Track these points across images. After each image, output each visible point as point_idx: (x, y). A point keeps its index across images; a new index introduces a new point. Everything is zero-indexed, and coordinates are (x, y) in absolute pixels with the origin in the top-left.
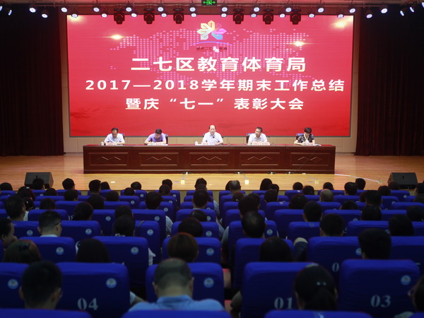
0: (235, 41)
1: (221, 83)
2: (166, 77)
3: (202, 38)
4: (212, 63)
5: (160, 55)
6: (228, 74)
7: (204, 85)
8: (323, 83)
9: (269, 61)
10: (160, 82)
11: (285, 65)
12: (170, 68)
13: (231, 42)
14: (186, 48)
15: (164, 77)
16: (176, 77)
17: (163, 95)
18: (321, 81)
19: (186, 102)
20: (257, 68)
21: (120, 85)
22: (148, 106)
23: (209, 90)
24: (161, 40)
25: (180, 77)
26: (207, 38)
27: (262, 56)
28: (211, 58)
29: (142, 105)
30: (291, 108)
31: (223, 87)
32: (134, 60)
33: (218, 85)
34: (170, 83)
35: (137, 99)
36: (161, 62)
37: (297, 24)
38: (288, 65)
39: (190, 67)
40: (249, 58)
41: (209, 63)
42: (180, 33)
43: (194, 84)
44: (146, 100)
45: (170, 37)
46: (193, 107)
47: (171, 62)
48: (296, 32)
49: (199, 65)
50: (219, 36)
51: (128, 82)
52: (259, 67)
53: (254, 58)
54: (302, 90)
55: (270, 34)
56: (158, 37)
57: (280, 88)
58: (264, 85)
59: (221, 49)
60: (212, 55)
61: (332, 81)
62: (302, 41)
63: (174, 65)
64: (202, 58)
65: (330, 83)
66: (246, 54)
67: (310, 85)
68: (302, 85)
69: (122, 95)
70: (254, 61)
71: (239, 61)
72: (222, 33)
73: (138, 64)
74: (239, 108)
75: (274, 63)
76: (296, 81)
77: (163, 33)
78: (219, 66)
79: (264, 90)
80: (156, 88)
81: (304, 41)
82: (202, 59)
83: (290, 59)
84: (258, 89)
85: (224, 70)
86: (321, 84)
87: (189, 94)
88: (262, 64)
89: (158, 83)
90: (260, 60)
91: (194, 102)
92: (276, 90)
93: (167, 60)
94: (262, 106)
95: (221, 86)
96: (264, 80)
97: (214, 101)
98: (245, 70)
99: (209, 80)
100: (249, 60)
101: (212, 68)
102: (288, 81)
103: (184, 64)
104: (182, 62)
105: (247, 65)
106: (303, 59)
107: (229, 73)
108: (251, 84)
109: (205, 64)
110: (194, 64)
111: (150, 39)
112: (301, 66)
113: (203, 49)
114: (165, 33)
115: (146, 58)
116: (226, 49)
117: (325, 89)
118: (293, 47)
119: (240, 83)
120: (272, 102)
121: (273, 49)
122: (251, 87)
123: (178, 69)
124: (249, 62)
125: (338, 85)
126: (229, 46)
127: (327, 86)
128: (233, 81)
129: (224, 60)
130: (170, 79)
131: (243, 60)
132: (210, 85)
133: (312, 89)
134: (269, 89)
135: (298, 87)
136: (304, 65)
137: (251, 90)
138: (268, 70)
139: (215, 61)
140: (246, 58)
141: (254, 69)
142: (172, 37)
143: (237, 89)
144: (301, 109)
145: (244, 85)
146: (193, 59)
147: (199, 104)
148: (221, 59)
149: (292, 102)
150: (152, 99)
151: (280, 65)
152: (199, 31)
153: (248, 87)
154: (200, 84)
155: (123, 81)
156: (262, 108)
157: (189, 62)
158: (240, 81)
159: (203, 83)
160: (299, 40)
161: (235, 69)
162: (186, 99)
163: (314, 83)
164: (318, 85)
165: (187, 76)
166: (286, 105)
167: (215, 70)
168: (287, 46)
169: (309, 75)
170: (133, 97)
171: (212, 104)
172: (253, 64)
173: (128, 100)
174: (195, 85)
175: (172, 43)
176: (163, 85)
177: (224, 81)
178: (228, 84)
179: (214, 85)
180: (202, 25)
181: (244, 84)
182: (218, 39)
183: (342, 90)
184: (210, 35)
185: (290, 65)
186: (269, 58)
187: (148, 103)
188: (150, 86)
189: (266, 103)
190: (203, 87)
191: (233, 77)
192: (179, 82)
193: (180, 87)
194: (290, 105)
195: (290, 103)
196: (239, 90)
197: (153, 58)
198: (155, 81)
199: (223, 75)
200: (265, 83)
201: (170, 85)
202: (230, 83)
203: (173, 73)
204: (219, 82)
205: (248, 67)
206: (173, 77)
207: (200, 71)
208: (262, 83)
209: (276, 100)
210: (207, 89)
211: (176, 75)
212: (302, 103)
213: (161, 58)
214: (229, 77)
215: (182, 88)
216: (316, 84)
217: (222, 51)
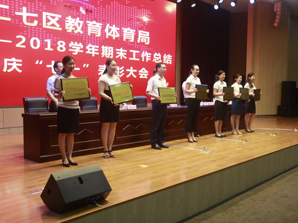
0: (99, 6)
1: (87, 48)
2: (31, 33)
4: (79, 24)
5: (26, 5)
7: (71, 48)
8: (160, 56)
9: (125, 30)
10: (24, 39)
11: (136, 37)
12: (36, 23)
13: (96, 6)
14: (53, 3)
15: (29, 32)
16: (42, 35)
17: (27, 55)
18: (159, 54)
20: (116, 36)
22: (9, 67)
23: (76, 53)
25: (46, 35)
27: (120, 25)
28: (78, 19)
30: (140, 77)
31: (89, 52)
33: (85, 49)
34: (35, 41)
36: (24, 13)
38: (138, 37)
39: (58, 25)
40: (110, 25)
41: (76, 25)
44: (6, 60)
47: (36, 15)
48: (143, 8)
49: (67, 25)
52: (118, 35)
53: (114, 26)
54: (147, 61)
55: (126, 5)
57: (133, 58)
59: (87, 10)
60: (79, 16)
61: (165, 55)
62: (147, 17)
63: (40, 19)
64: (70, 17)
65: (164, 57)
66: (108, 21)
67: (152, 57)
68: (147, 57)
70: (114, 29)
71: (102, 26)
75: (129, 34)
76: (144, 52)
78: (86, 28)
79: (121, 58)
80: (18, 45)
81: (149, 18)
82: (69, 18)
83: (140, 32)
84: (117, 57)
85: (89, 34)
86: (158, 57)
88: (120, 33)
89: (20, 40)
90: (118, 29)
92: (130, 59)
93: (31, 12)
94: (120, 74)
95: (87, 50)
96: (121, 49)
97: (81, 67)
98: (107, 37)
99: (76, 43)
100: (110, 27)
101: (79, 30)
102: (138, 52)
103: (51, 20)
104: (49, 17)
105: (109, 31)
106: (148, 33)
107: (94, 38)
108: (112, 51)
110: (62, 22)
112: (147, 39)
115: (6, 4)
116: (91, 11)
118: (141, 20)
119: (103, 50)
120: (127, 70)
121: (128, 20)
122: (112, 54)
123: (44, 26)
124: (111, 29)
125: (168, 59)
126: (94, 9)
127: (162, 58)
128: (98, 47)
129: (90, 24)
130: (35, 36)
131: (106, 26)
132: (77, 48)
133: (153, 61)
134: (126, 58)
135: (145, 58)
136: (149, 38)
138: (124, 40)
139: (82, 22)
140: (108, 25)
141: (114, 37)
143: (100, 55)
144: (146, 78)
145: (106, 52)
146: (60, 16)
148: (87, 22)
149: (141, 71)
150: (13, 59)
153: (109, 54)
154: (67, 46)
157: (57, 19)
158: (103, 47)
159: (70, 45)
160: (145, 16)
161: (99, 35)
165: (55, 35)
166: (137, 74)
167: (82, 32)
168: (138, 20)
169: (152, 48)
171: (79, 69)
172: (113, 31)
174: (62, 46)
176: (27, 43)
177: (90, 45)
178: (93, 50)
179: (81, 49)
181: (106, 50)
183: (171, 63)
185: (140, 36)
186: (125, 28)
187: (9, 64)
188: (10, 42)
189: (123, 71)
190: (70, 50)
191: (97, 43)
192: (46, 41)
193: (47, 47)
194: (140, 74)
195: (139, 72)
196: (103, 56)
197: (15, 6)
198: (18, 37)
199: (88, 39)
200: (123, 52)
201: (35, 43)
202: (95, 48)
203: (39, 30)
204: (85, 46)
205: (110, 34)
206: (39, 34)
207: (68, 31)
208: (120, 52)
209: (130, 69)
210: (75, 52)
211: (43, 33)
212: (147, 72)
213: (24, 9)
214: (94, 42)
215: (49, 48)
216: (156, 56)
217: (88, 14)
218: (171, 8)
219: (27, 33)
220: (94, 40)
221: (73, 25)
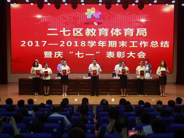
0: (107, 19)
1: (99, 43)
2: (67, 39)
3: (88, 17)
4: (93, 31)
5: (65, 27)
7: (89, 44)
8: (157, 43)
9: (126, 30)
10: (64, 42)
11: (135, 32)
12: (69, 34)
13: (104, 20)
14: (79, 23)
15: (66, 39)
16: (73, 39)
17: (65, 50)
18: (156, 42)
19: (78, 54)
20: (119, 34)
21: (41, 44)
22: (57, 56)
23: (92, 47)
24: (64, 18)
25: (75, 39)
26: (91, 17)
27: (122, 28)
28: (93, 29)
29: (53, 55)
30: (139, 57)
31: (100, 45)
32: (49, 29)
33: (97, 44)
34: (69, 43)
35: (50, 52)
36: (64, 31)
37: (142, 9)
39: (81, 34)
40: (114, 29)
41: (92, 32)
42: (75, 14)
43: (83, 43)
44: (55, 53)
45: (69, 17)
46: (83, 56)
47: (70, 31)
48: (141, 14)
49: (86, 33)
50: (97, 16)
51: (45, 42)
52: (120, 34)
53: (117, 29)
54: (145, 47)
55: (126, 15)
56: (63, 17)
57: (132, 46)
58: (123, 44)
59: (98, 23)
60: (93, 27)
61: (162, 41)
62: (145, 19)
63: (72, 32)
64: (88, 28)
65: (161, 43)
66: (113, 26)
67: (149, 44)
68: (145, 44)
69: (42, 49)
70: (117, 30)
71: (109, 30)
72: (99, 14)
73: (51, 32)
74: (109, 57)
75: (129, 31)
76: (142, 41)
77: (66, 15)
78: (97, 33)
79: (123, 47)
80: (61, 46)
81: (146, 19)
82: (88, 29)
83: (138, 29)
84: (120, 46)
85: (100, 35)
86: (156, 43)
87: (80, 49)
88: (122, 32)
89: (62, 43)
90: (121, 30)
91: (83, 53)
92: (130, 47)
93: (67, 30)
94: (122, 56)
95: (99, 44)
96: (123, 41)
97: (95, 53)
98: (112, 36)
99: (92, 41)
100: (114, 30)
101: (94, 34)
102: (137, 42)
103: (77, 32)
104: (76, 31)
105: (114, 32)
106: (145, 29)
107: (103, 37)
108: (116, 43)
109: (89, 32)
110: (83, 32)
111: (58, 18)
112: (144, 33)
113: (88, 23)
114: (67, 15)
115: (56, 28)
116: (101, 23)
117: (158, 46)
118: (140, 22)
119: (109, 43)
120: (128, 54)
121: (128, 24)
122: (116, 45)
123: (74, 35)
124: (115, 31)
125: (165, 44)
126: (103, 22)
127: (159, 44)
128: (106, 42)
129: (100, 30)
130: (69, 41)
131: (111, 30)
132: (92, 44)
133: (151, 46)
134: (126, 46)
135: (143, 45)
136: (146, 33)
137: (116, 47)
138: (125, 36)
139: (95, 30)
140: (113, 29)
141: (117, 35)
142: (71, 17)
143: (108, 46)
144: (144, 57)
145: (112, 44)
146: (82, 29)
147: (86, 55)
148: (99, 29)
149: (139, 53)
150: (59, 52)
151: (132, 33)
152: (86, 13)
153: (114, 45)
154: (86, 43)
155: (42, 41)
156: (122, 57)
157: (81, 31)
159: (88, 43)
160: (143, 19)
161: (107, 35)
162: (78, 52)
163: (152, 43)
164: (154, 44)
165: (79, 39)
166: (136, 55)
167: (95, 35)
168: (136, 22)
169: (148, 39)
170: (48, 51)
171: (93, 55)
172: (117, 32)
173: (45, 52)
174: (84, 44)
175: (71, 20)
176: (65, 44)
177: (100, 41)
178: (103, 44)
179: (95, 44)
180: (88, 10)
181: (112, 43)
182: (97, 17)
183: (168, 47)
184: (92, 15)
185: (138, 32)
186: (126, 28)
187: (57, 54)
188: (58, 44)
189: (124, 54)
190: (88, 45)
191: (105, 39)
192: (75, 42)
194: (138, 55)
195: (138, 54)
196: (109, 47)
197: (60, 28)
198: (61, 42)
199: (99, 38)
200: (124, 43)
201: (69, 44)
202: (104, 43)
203: (71, 37)
204: (97, 42)
205: (114, 34)
206: (71, 39)
207: (87, 36)
208: (122, 43)
209: (130, 53)
210: (91, 46)
211: (73, 38)
212: (145, 54)
213: (64, 29)
214: (103, 39)
215: (76, 45)
216: (153, 43)
217: (99, 25)
218: (169, 8)
219: (65, 39)
220: (103, 38)
221: (90, 32)
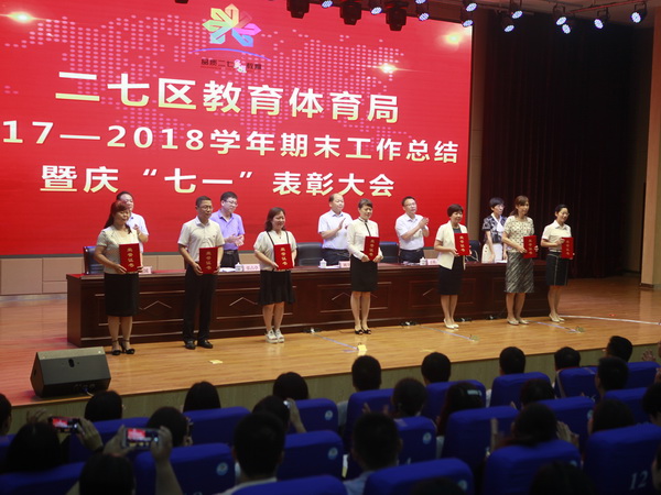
0: (277, 53)
1: (249, 139)
2: (136, 120)
3: (213, 40)
4: (232, 94)
5: (127, 70)
6: (263, 122)
7: (215, 142)
8: (426, 146)
9: (337, 97)
10: (122, 131)
11: (364, 108)
12: (145, 100)
13: (270, 54)
14: (180, 58)
15: (131, 118)
16: (158, 121)
17: (126, 161)
18: (422, 143)
19: (177, 177)
20: (316, 112)
21: (28, 132)
22: (95, 183)
23: (225, 152)
24: (126, 36)
25: (165, 122)
26: (222, 40)
27: (325, 88)
28: (230, 84)
29: (79, 183)
30: (374, 194)
31: (252, 147)
32: (62, 75)
33: (244, 142)
34: (143, 133)
35: (68, 168)
36: (124, 85)
37: (399, 29)
38: (368, 108)
39: (188, 100)
40: (301, 91)
41: (226, 95)
42: (167, 25)
43: (194, 138)
44: (89, 171)
45: (146, 31)
46: (193, 188)
47: (146, 86)
48: (384, 45)
49: (207, 98)
50: (246, 40)
51: (49, 126)
52: (320, 109)
53: (311, 90)
54: (391, 159)
55: (340, 44)
56: (121, 28)
57: (355, 153)
58: (327, 146)
59: (249, 66)
60: (231, 79)
61: (440, 143)
62: (393, 63)
63: (153, 93)
64: (213, 82)
65: (436, 148)
66: (296, 81)
67: (404, 150)
68: (392, 149)
69: (33, 157)
70: (311, 96)
71: (283, 94)
72: (253, 33)
73: (72, 86)
74: (282, 193)
75: (345, 103)
76: (383, 140)
77: (131, 21)
78: (246, 101)
79: (327, 156)
80: (111, 143)
81: (397, 65)
82: (212, 84)
83: (373, 97)
84: (317, 154)
85: (254, 112)
86: (422, 148)
87: (183, 158)
88: (325, 103)
89: (116, 132)
90: (321, 96)
91: (194, 177)
92: (348, 156)
93: (137, 82)
94: (323, 189)
95: (249, 144)
96: (328, 136)
97: (235, 177)
98: (294, 115)
99: (225, 131)
100: (301, 94)
101: (232, 105)
102: (368, 140)
103: (174, 92)
104: (171, 87)
105: (299, 103)
106: (394, 99)
107: (264, 119)
108: (305, 142)
109: (218, 95)
110: (196, 94)
111: (101, 31)
112: (391, 112)
113: (212, 65)
114: (135, 21)
115: (93, 73)
116: (259, 66)
117: (428, 157)
118: (378, 74)
119: (285, 141)
120: (341, 180)
121: (345, 76)
122: (305, 148)
123: (162, 104)
124: (302, 98)
125: (447, 152)
126: (266, 62)
127: (431, 151)
128: (272, 136)
129: (256, 91)
130: (143, 125)
131: (291, 93)
132: (226, 141)
133: (408, 157)
134: (337, 154)
135: (386, 152)
136: (395, 110)
137: (304, 155)
138: (335, 117)
139: (238, 91)
140: (296, 90)
141: (310, 112)
142: (150, 32)
143: (278, 151)
144: (389, 195)
145: (292, 145)
146: (193, 83)
147: (205, 181)
148: (250, 88)
149: (375, 181)
150: (103, 169)
152: (207, 25)
153: (299, 148)
154: (206, 139)
155: (35, 124)
156: (324, 193)
157: (186, 89)
158: (284, 136)
159: (213, 137)
160: (388, 62)
161: (276, 111)
162: (177, 171)
163: (411, 145)
164: (418, 150)
165: (181, 120)
166: (365, 187)
167: (237, 110)
168: (369, 72)
169: (402, 132)
170: (59, 162)
171: (230, 182)
172: (308, 101)
173: (45, 168)
174: (196, 139)
175: (150, 44)
176: (128, 138)
177: (255, 134)
178: (263, 142)
179: (236, 143)
180: (214, 12)
181: (292, 141)
182: (244, 44)
183: (454, 160)
184: (228, 34)
185: (373, 107)
186: (337, 92)
187: (95, 178)
188: (98, 138)
189: (331, 181)
190: (212, 146)
191: (271, 128)
192: (164, 131)
193: (166, 144)
194: (372, 188)
195: (372, 182)
196: (283, 154)
197: (107, 74)
198: (111, 128)
199: (252, 122)
200: (331, 143)
201: (143, 137)
202: (266, 139)
203: (151, 112)
204: (244, 135)
205: (300, 108)
206: (151, 121)
207: (208, 109)
208: (324, 143)
209: (348, 178)
210: (222, 149)
211: (158, 117)
212: (392, 183)
213: (125, 77)
214: (264, 127)
215: (170, 145)
216: (415, 147)
217: (253, 73)
218: (458, 36)
219: (129, 119)
220: (265, 123)
221: (220, 97)
